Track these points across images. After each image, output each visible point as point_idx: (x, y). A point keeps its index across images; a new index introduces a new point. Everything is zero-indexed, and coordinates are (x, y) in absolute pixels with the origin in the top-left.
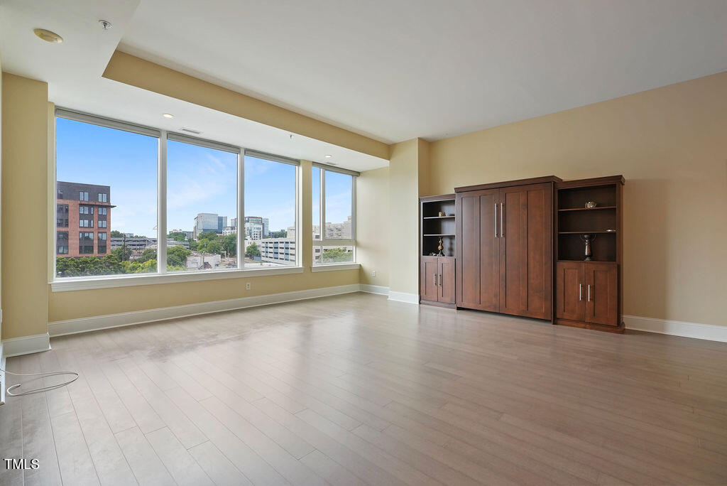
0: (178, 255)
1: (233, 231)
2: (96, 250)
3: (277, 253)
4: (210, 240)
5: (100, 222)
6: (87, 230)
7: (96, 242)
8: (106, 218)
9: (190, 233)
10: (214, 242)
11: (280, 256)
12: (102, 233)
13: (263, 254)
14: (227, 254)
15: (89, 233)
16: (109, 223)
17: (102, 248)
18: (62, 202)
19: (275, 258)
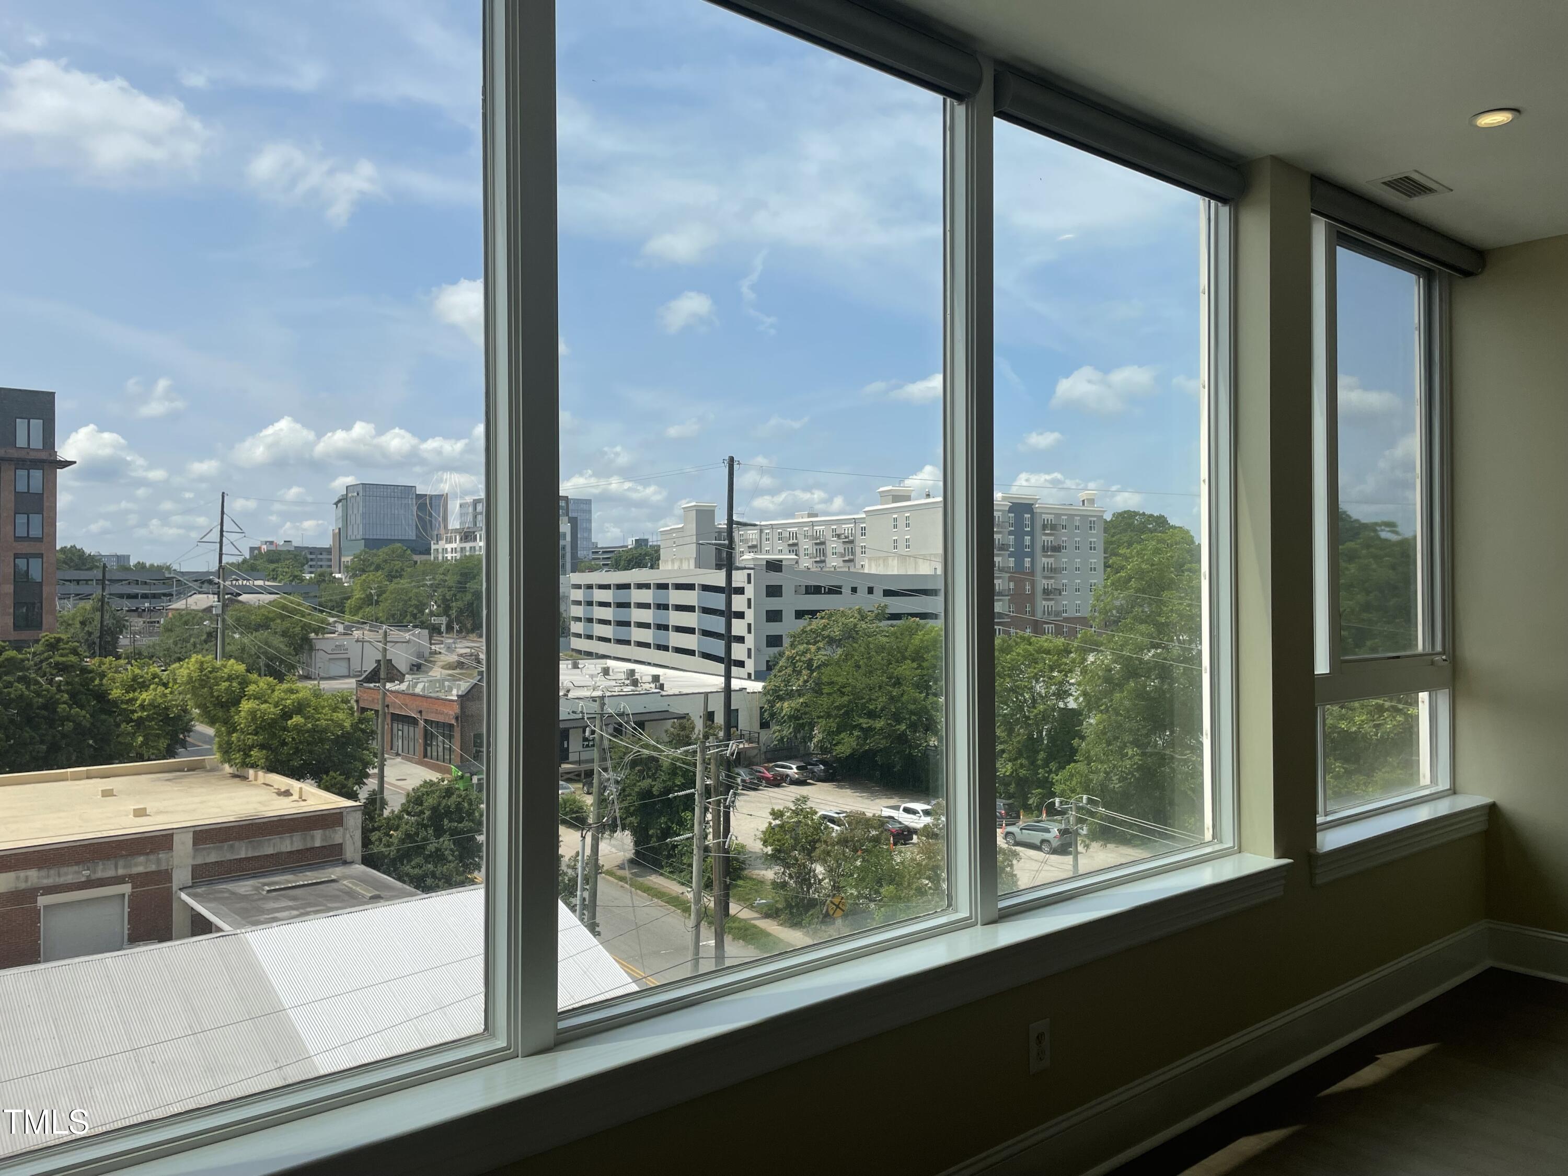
0: (284, 634)
1: (468, 545)
3: (628, 624)
4: (391, 577)
5: (21, 519)
8: (41, 505)
9: (321, 551)
10: (404, 583)
11: (638, 634)
12: (27, 556)
13: (576, 627)
14: (450, 628)
16: (51, 521)
17: (29, 611)
19: (620, 642)
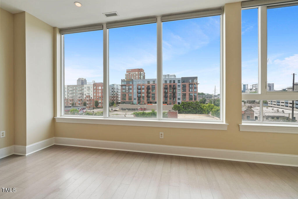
2: (193, 100)
5: (195, 90)
6: (191, 92)
7: (193, 96)
8: (196, 88)
12: (195, 93)
13: (269, 103)
15: (191, 93)
16: (197, 90)
17: (195, 99)
18: (183, 84)
19: (278, 105)
